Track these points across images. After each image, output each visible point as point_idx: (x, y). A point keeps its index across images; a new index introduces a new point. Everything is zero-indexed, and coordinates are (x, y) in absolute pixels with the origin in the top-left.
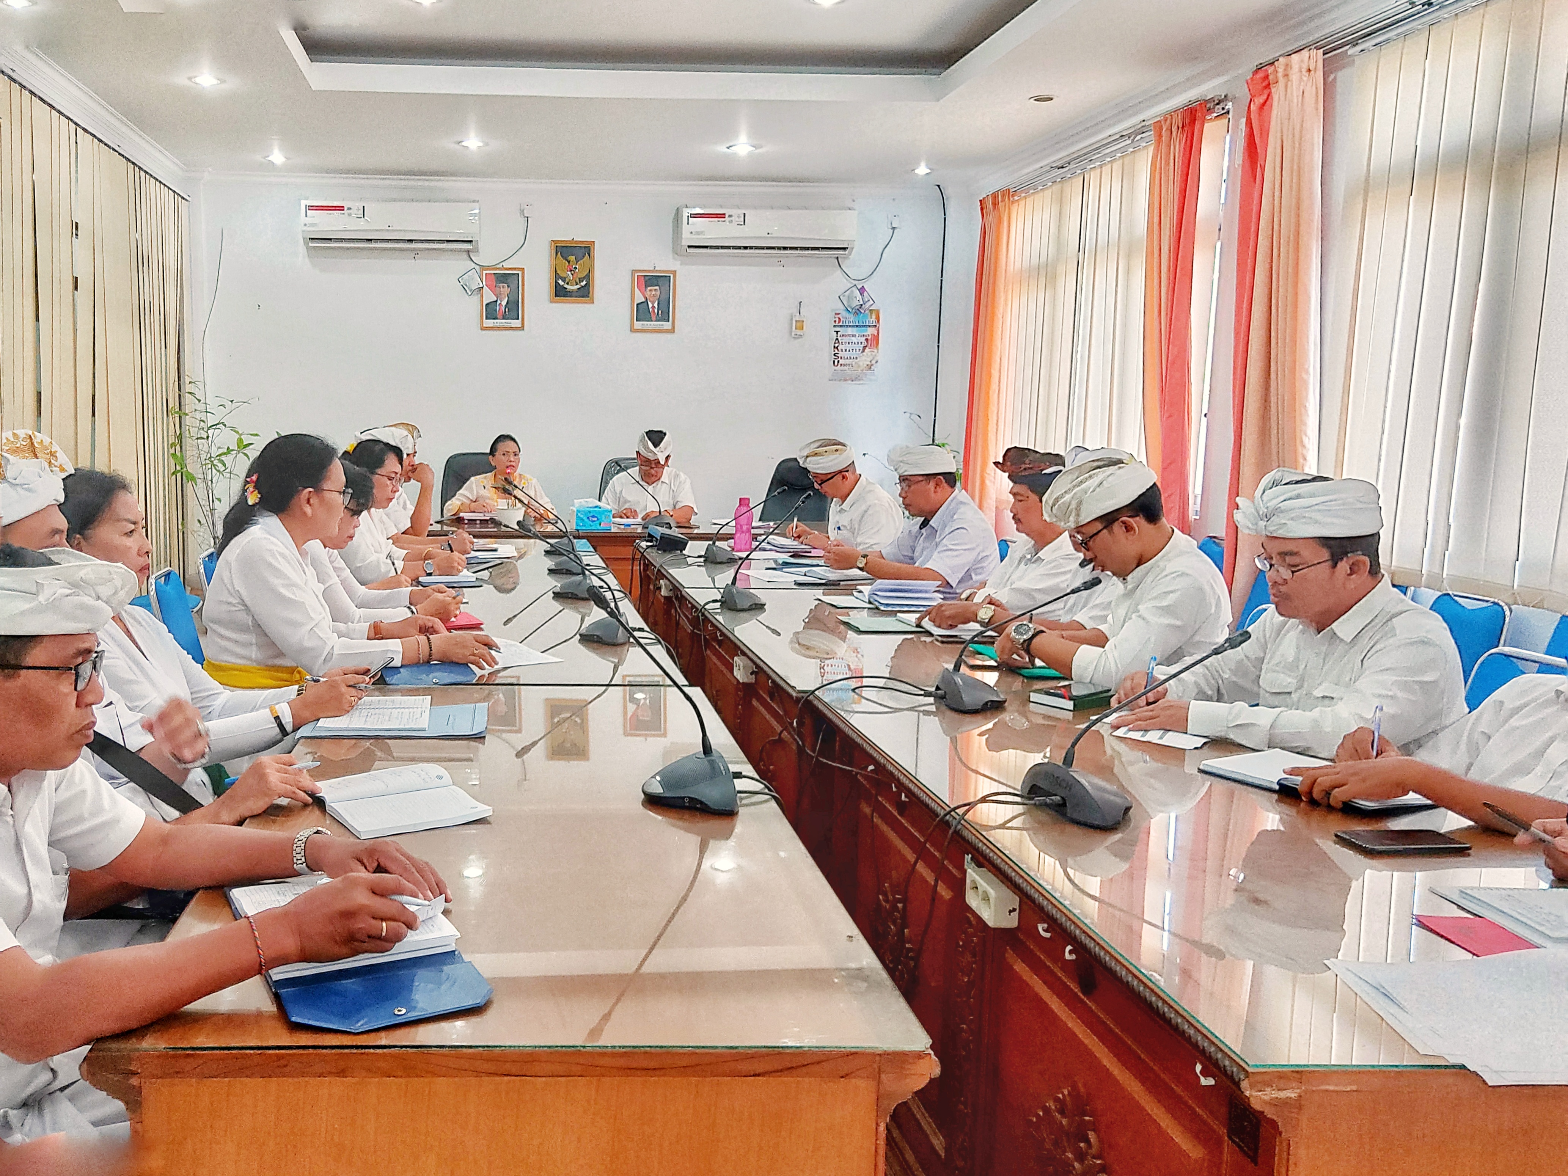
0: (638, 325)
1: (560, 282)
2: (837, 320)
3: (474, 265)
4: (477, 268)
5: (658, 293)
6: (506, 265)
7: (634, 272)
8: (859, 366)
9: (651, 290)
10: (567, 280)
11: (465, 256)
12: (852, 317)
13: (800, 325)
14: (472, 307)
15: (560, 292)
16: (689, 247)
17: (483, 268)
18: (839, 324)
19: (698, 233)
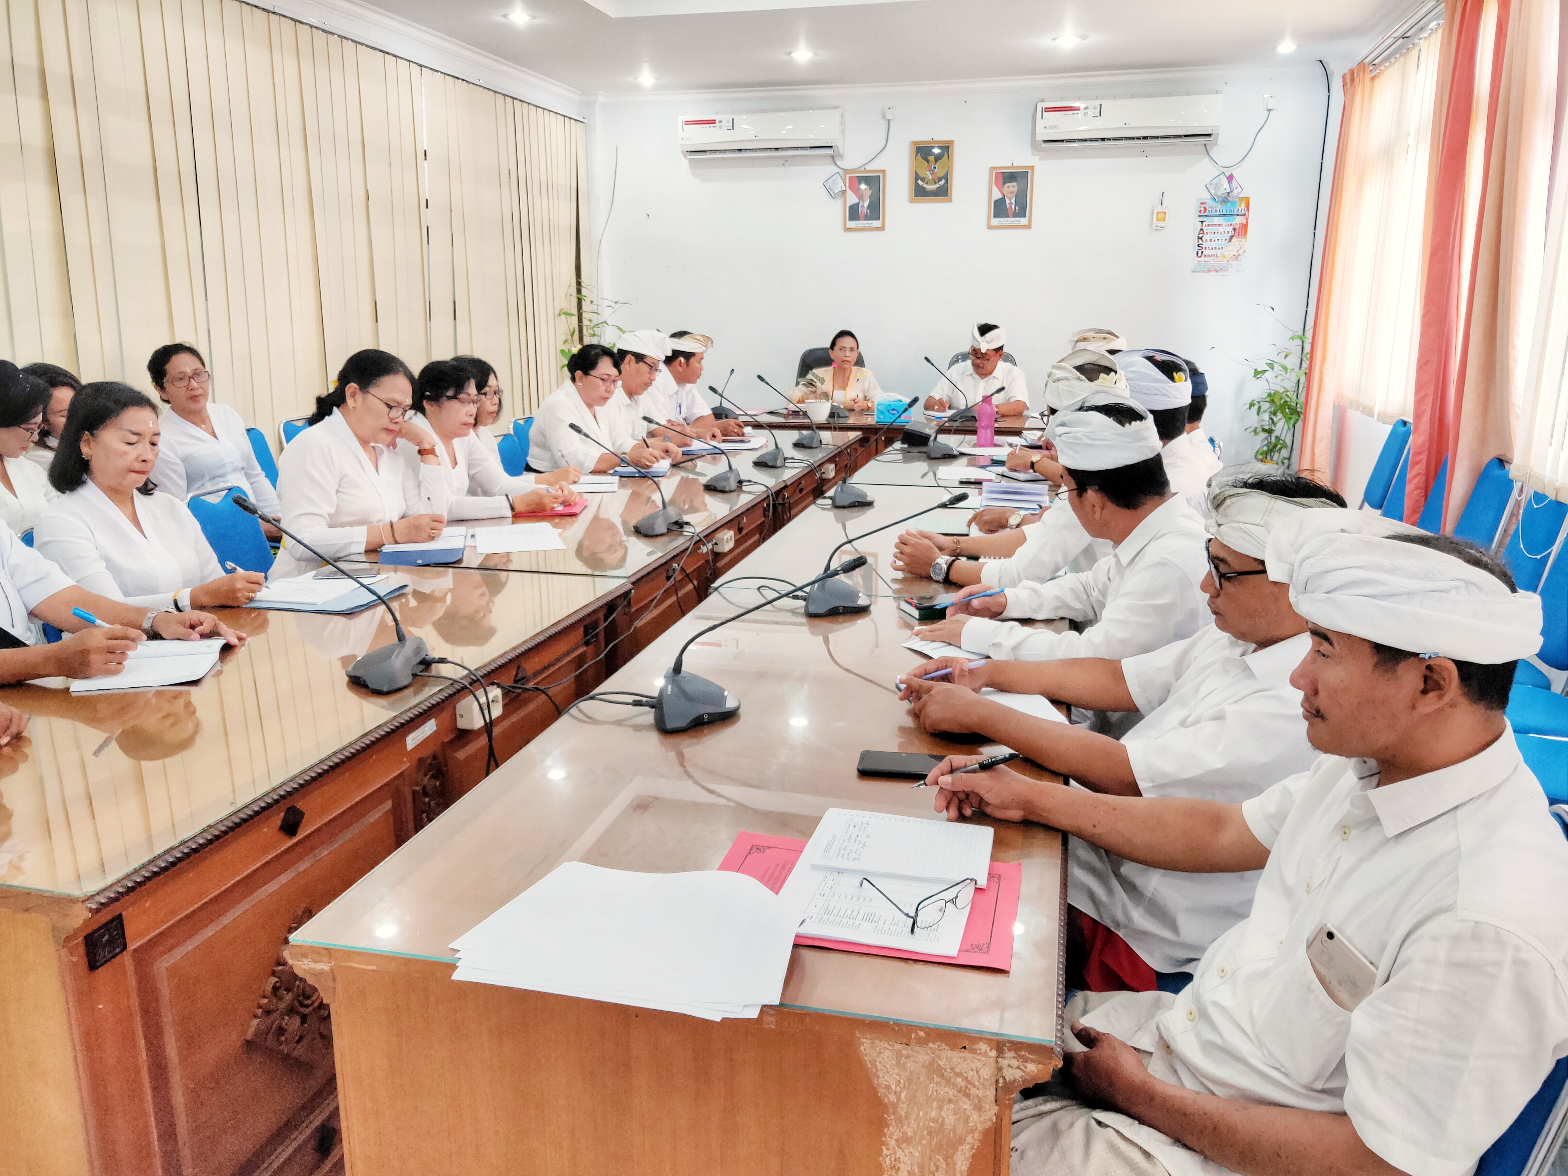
0: (995, 221)
1: (920, 182)
2: (1203, 209)
3: (838, 170)
4: (841, 171)
5: (1016, 189)
6: (869, 167)
7: (992, 168)
8: (1225, 257)
9: (1009, 187)
10: (926, 180)
11: (830, 161)
12: (1219, 207)
13: (1161, 217)
14: (837, 210)
15: (920, 193)
16: (1045, 141)
17: (847, 171)
18: (1204, 213)
19: (1052, 127)
